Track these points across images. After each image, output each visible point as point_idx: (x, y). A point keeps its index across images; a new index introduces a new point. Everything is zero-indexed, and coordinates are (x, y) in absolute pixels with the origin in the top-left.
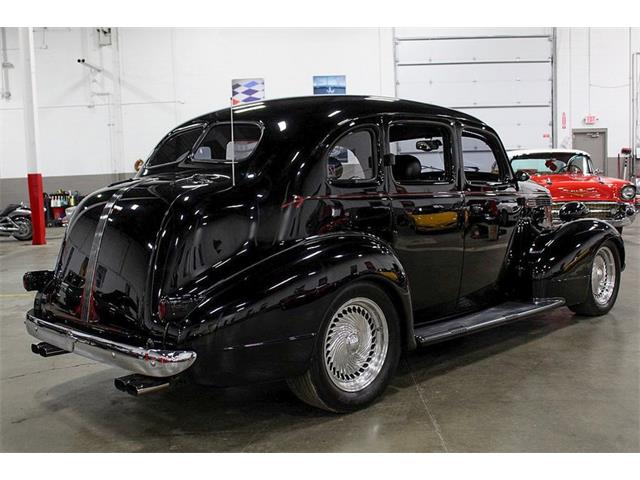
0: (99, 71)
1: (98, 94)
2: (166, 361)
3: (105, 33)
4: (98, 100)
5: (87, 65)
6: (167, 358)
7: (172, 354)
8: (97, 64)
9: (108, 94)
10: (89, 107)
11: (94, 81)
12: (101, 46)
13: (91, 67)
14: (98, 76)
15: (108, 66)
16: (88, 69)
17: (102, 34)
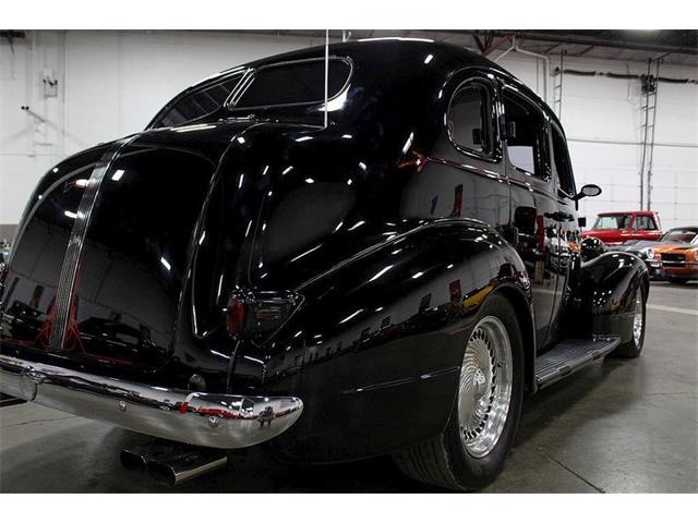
0: (43, 121)
1: (41, 145)
2: (228, 416)
3: (51, 84)
4: (40, 150)
5: (32, 114)
6: (229, 410)
7: (239, 404)
8: (41, 114)
9: (50, 145)
10: (31, 156)
11: (37, 131)
12: (47, 96)
13: (35, 116)
14: (42, 126)
15: (52, 116)
16: (32, 117)
17: (48, 85)
